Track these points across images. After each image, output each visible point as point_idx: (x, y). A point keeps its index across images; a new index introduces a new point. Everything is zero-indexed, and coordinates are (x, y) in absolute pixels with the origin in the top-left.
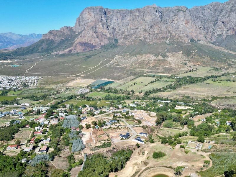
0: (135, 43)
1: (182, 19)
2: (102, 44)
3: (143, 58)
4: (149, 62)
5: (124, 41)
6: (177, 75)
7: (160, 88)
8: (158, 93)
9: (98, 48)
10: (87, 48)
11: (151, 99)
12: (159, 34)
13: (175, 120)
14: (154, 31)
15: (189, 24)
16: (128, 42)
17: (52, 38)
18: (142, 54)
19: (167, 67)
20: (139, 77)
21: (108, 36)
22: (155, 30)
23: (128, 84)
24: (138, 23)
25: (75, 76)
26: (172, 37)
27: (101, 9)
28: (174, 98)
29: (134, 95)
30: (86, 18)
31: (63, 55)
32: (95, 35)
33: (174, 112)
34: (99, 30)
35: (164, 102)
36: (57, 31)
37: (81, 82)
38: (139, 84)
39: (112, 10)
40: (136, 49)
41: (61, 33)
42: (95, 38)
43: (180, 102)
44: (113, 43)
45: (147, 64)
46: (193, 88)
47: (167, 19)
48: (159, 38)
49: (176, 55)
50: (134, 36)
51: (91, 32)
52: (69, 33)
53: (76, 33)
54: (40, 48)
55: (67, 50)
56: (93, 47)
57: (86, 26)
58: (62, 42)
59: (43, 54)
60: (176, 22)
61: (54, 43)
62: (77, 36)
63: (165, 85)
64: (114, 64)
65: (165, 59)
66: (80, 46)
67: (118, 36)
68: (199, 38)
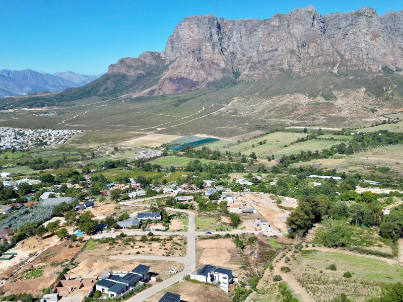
0: (270, 76)
1: (364, 31)
2: (211, 79)
3: (285, 100)
4: (296, 107)
5: (251, 73)
6: (356, 129)
7: (317, 152)
8: (312, 161)
9: (202, 86)
10: (182, 86)
11: (293, 171)
12: (318, 57)
13: (360, 220)
14: (308, 53)
15: (380, 40)
16: (257, 74)
17: (123, 70)
18: (284, 94)
19: (334, 117)
20: (274, 132)
21: (223, 65)
22: (310, 51)
23: (247, 143)
24: (278, 41)
25: (144, 131)
26: (344, 62)
27: (211, 20)
28: (349, 171)
29: (255, 164)
30: (184, 35)
31: (139, 99)
32: (197, 64)
33: (353, 199)
34: (206, 56)
35: (326, 179)
36: (133, 59)
37: (153, 140)
38: (271, 144)
39: (231, 21)
40: (272, 86)
41: (140, 63)
42: (197, 68)
43: (365, 180)
44: (230, 78)
45: (293, 111)
46: (396, 153)
47: (335, 33)
48: (319, 64)
49: (353, 96)
50: (270, 63)
51: (191, 59)
52: (154, 62)
53: (167, 63)
54: (102, 89)
55: (147, 91)
56: (194, 84)
57: (183, 49)
58: (140, 78)
59: (105, 97)
60: (352, 37)
61: (127, 80)
62: (167, 67)
63: (328, 146)
64: (227, 111)
65: (331, 102)
66: (171, 84)
67: (240, 66)
68: (400, 66)
